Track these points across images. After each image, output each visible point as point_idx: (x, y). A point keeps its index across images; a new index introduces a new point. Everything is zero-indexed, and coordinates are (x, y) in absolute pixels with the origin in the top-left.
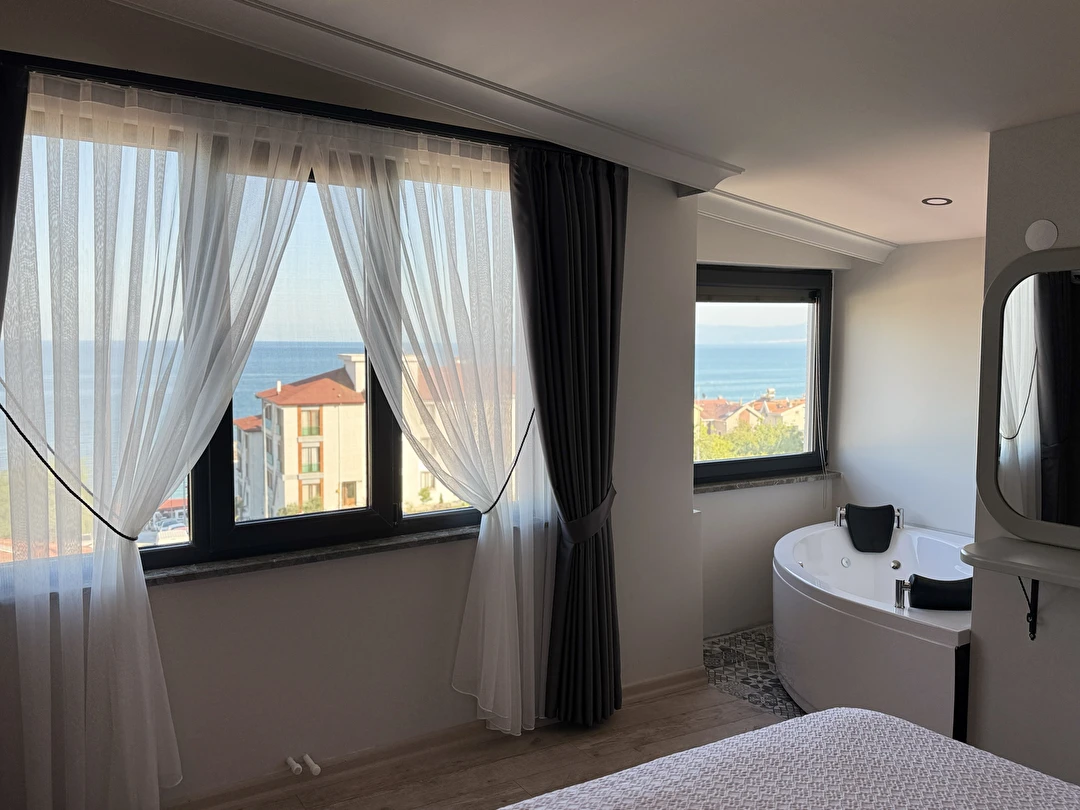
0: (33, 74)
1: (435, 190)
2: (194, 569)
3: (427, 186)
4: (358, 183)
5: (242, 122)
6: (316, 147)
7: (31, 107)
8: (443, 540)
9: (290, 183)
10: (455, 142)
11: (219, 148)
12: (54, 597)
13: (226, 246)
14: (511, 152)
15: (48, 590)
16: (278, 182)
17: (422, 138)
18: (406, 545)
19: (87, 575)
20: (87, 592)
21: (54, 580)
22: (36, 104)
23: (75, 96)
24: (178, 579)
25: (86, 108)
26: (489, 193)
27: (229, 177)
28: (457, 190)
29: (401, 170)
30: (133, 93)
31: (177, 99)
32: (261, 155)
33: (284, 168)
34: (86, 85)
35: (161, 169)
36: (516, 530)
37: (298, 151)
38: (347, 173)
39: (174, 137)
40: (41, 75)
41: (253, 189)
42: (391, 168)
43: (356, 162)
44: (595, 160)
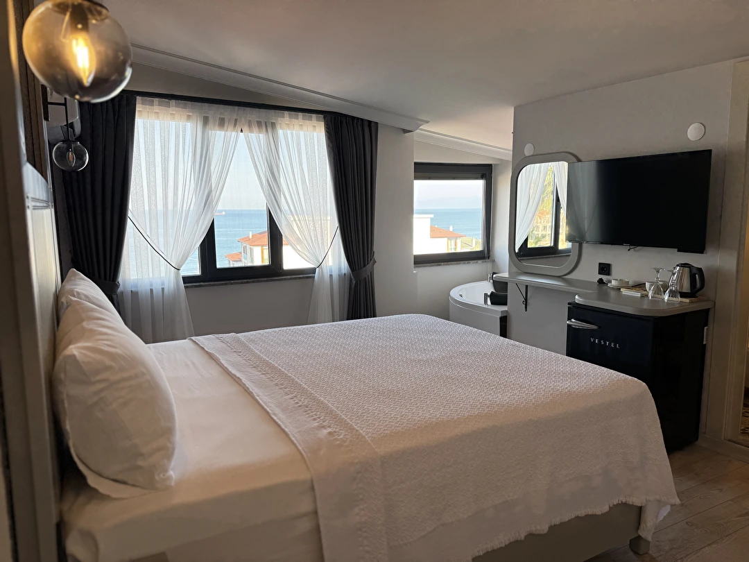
0: (138, 97)
1: (292, 134)
2: (202, 283)
3: (289, 132)
4: (260, 132)
5: (214, 111)
6: (243, 119)
7: (137, 109)
8: (300, 278)
9: (234, 133)
10: (300, 114)
11: (206, 121)
12: (151, 290)
13: (209, 159)
14: (324, 117)
15: (149, 288)
16: (229, 133)
17: (286, 113)
18: (285, 279)
19: (163, 284)
20: (163, 289)
21: (151, 285)
22: (139, 108)
23: (152, 105)
24: (196, 286)
25: (156, 108)
26: (315, 134)
27: (210, 132)
28: (302, 133)
29: (278, 127)
30: (173, 102)
31: (189, 103)
32: (222, 124)
33: (231, 128)
34: (156, 100)
35: (184, 130)
36: (331, 276)
37: (236, 120)
38: (255, 129)
39: (189, 117)
40: (140, 98)
41: (219, 136)
42: (273, 125)
43: (259, 124)
44: (362, 120)
